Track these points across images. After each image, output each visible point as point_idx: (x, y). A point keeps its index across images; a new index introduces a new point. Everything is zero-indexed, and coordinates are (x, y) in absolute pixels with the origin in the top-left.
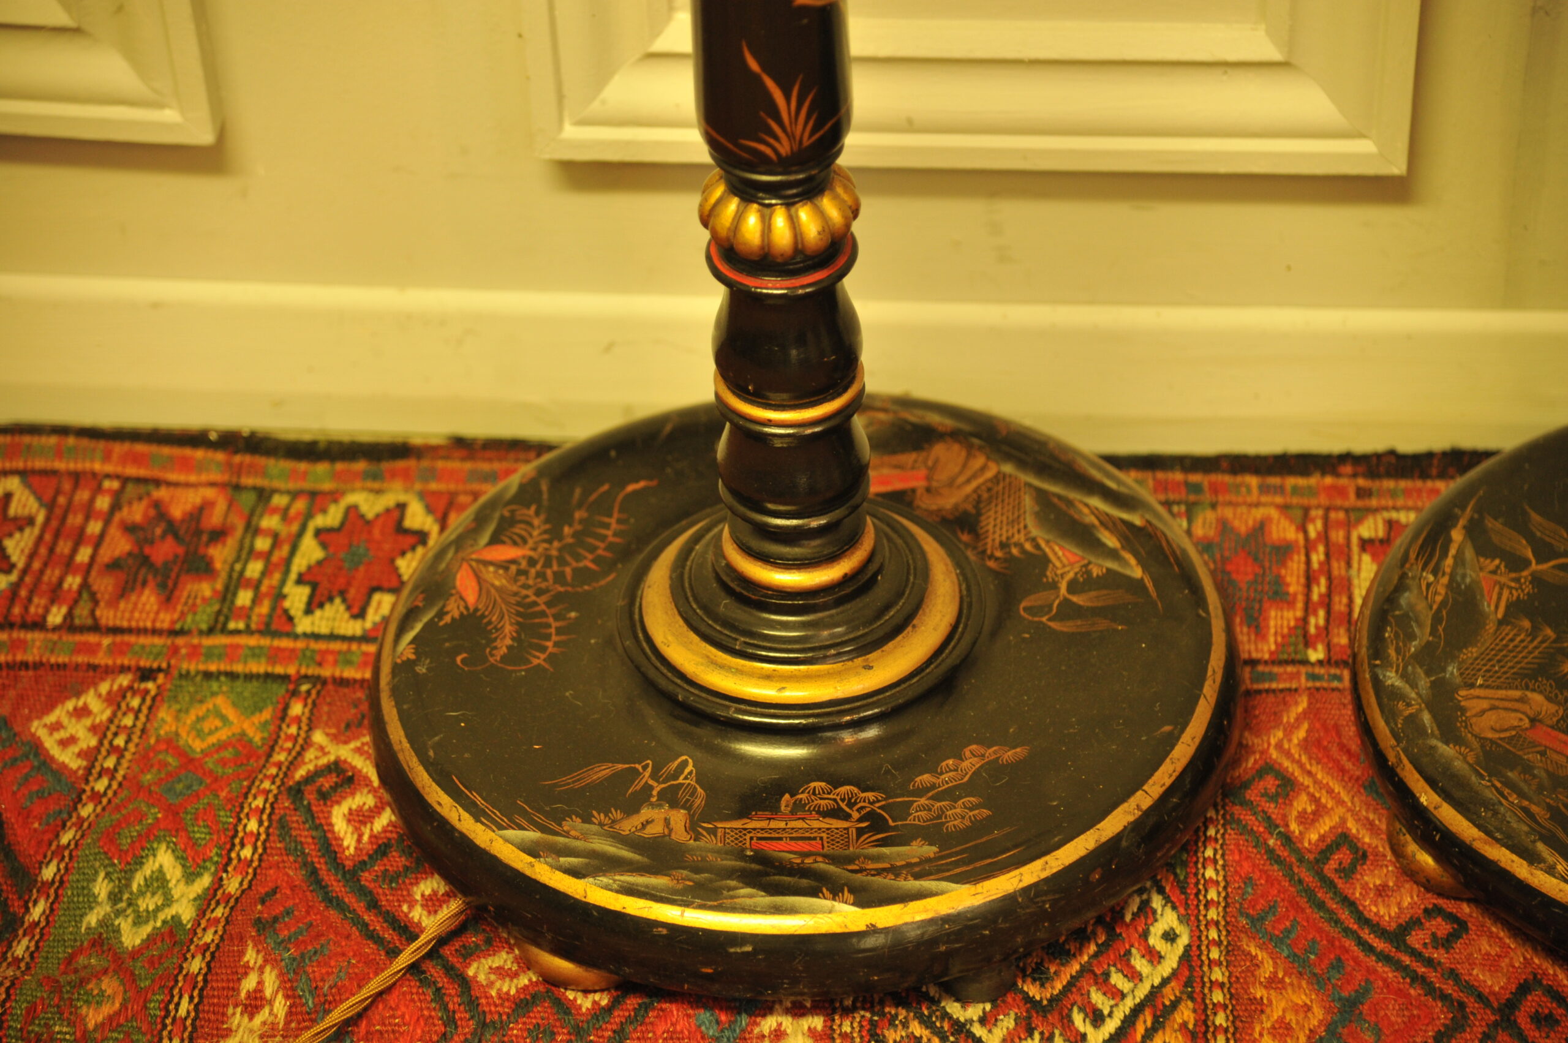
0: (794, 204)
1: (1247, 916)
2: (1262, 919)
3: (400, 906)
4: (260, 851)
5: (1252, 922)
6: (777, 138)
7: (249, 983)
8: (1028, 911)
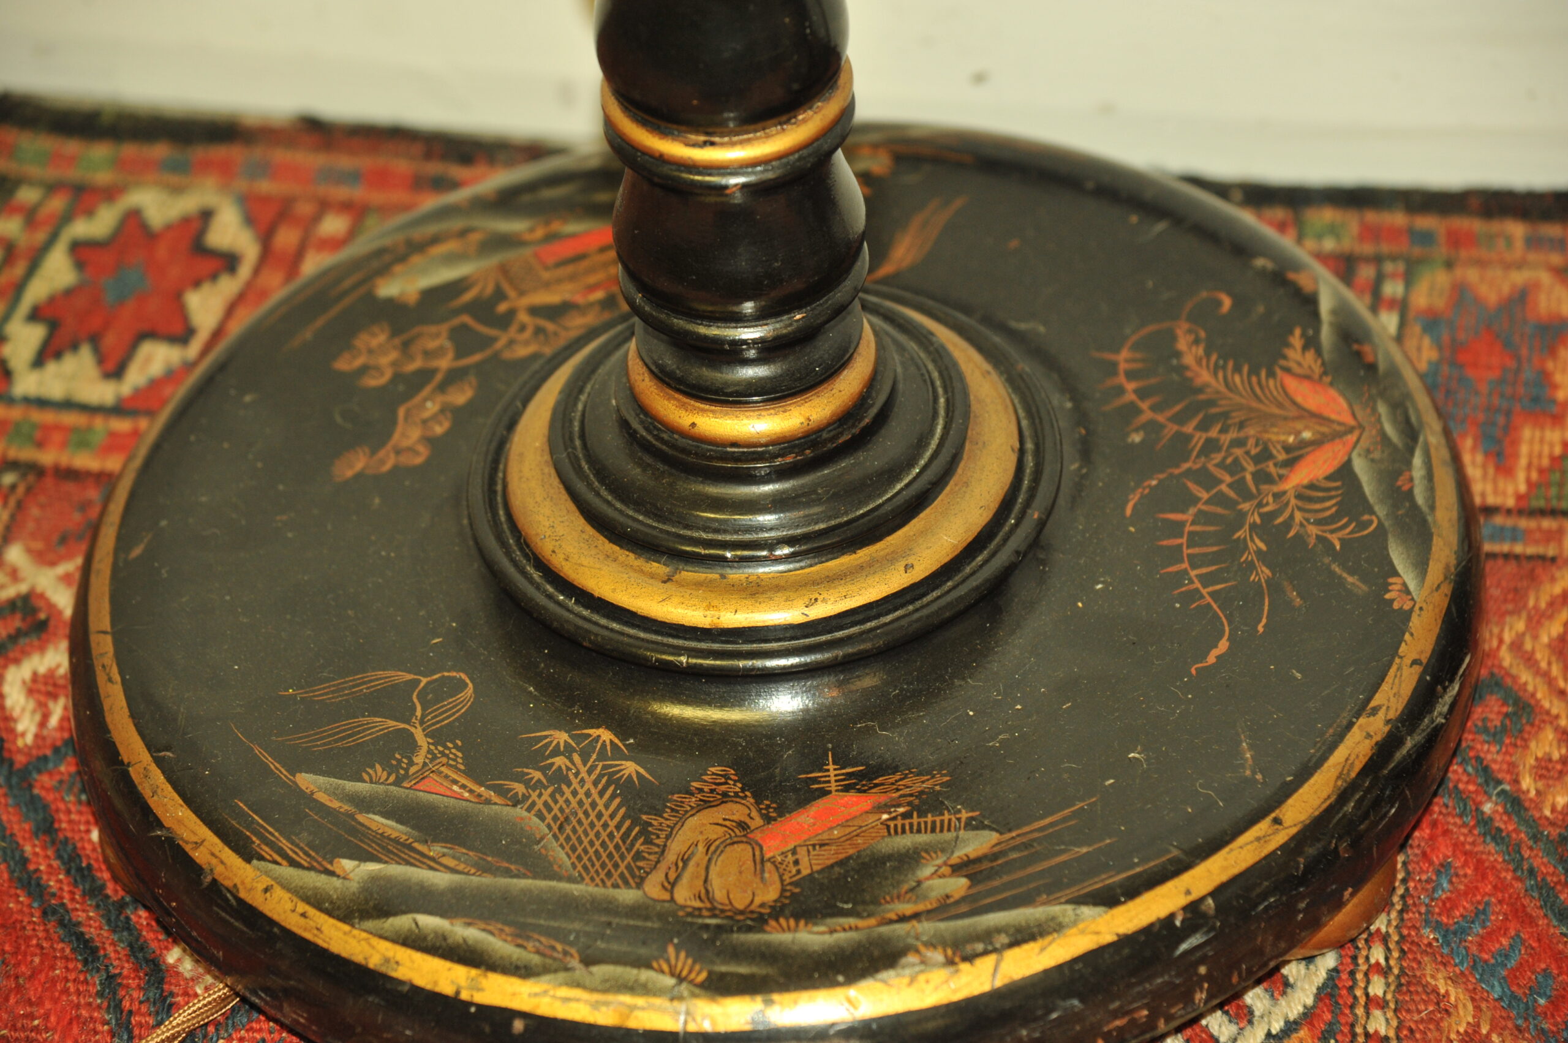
1: (1437, 926)
2: (1464, 931)
3: (88, 831)
5: (1444, 936)
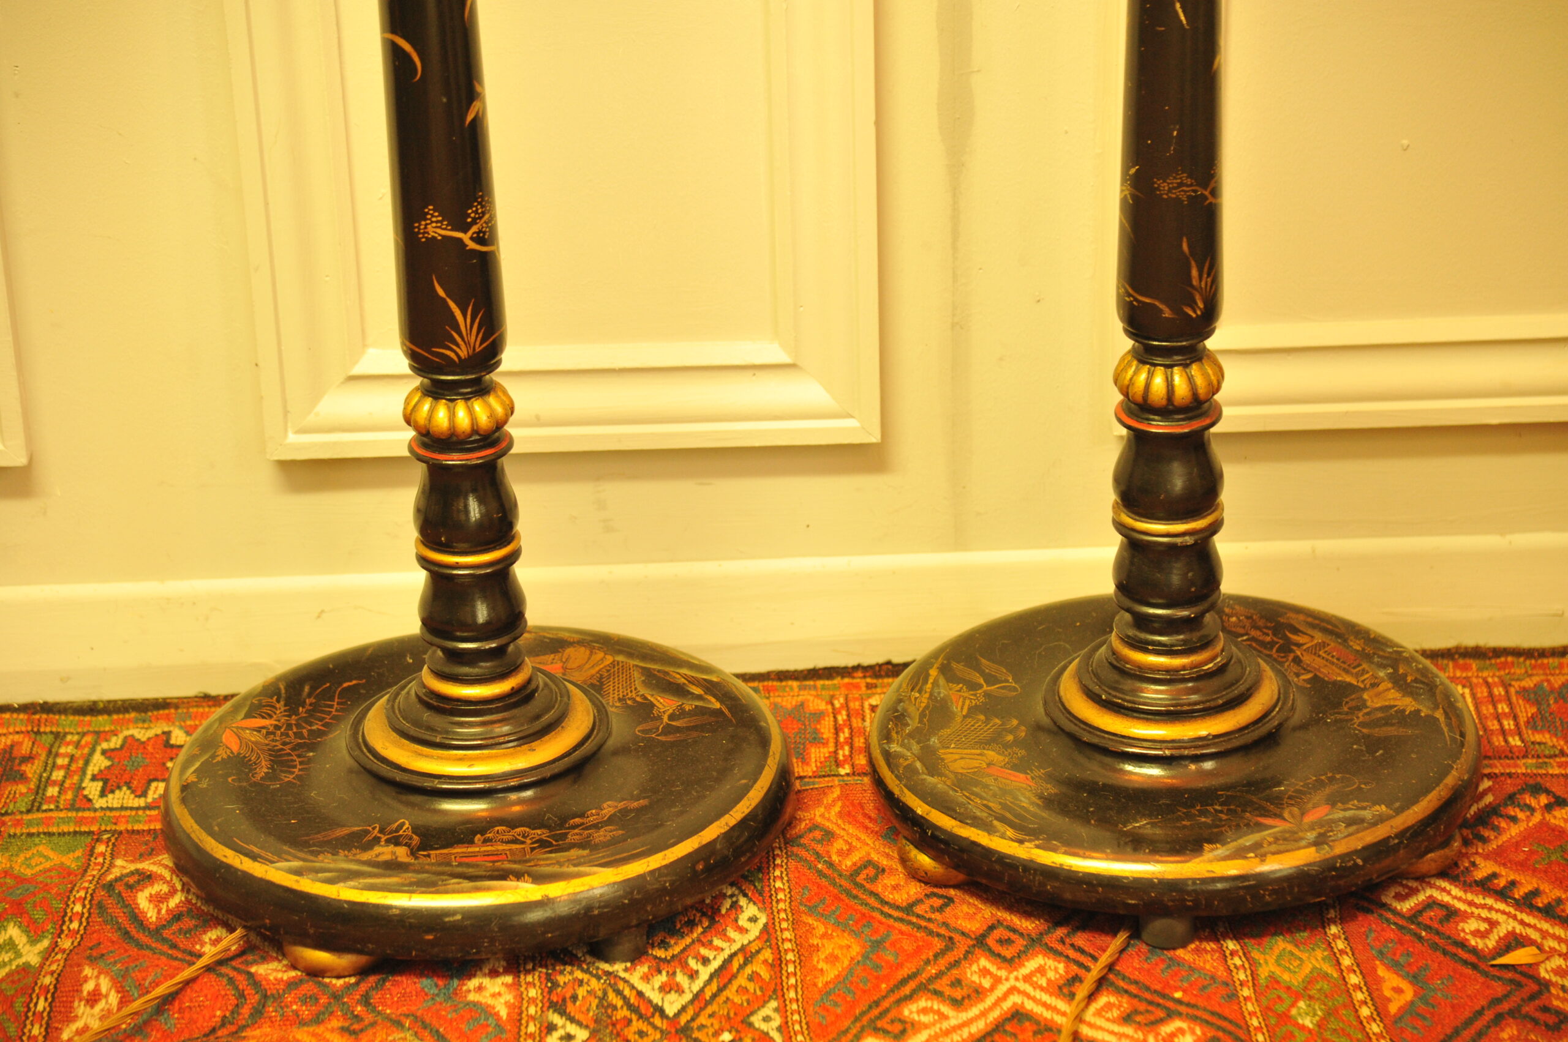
0: (469, 399)
1: (805, 905)
2: (816, 906)
3: (193, 945)
4: (84, 924)
5: (809, 908)
6: (458, 345)
7: (89, 986)
8: (655, 887)
